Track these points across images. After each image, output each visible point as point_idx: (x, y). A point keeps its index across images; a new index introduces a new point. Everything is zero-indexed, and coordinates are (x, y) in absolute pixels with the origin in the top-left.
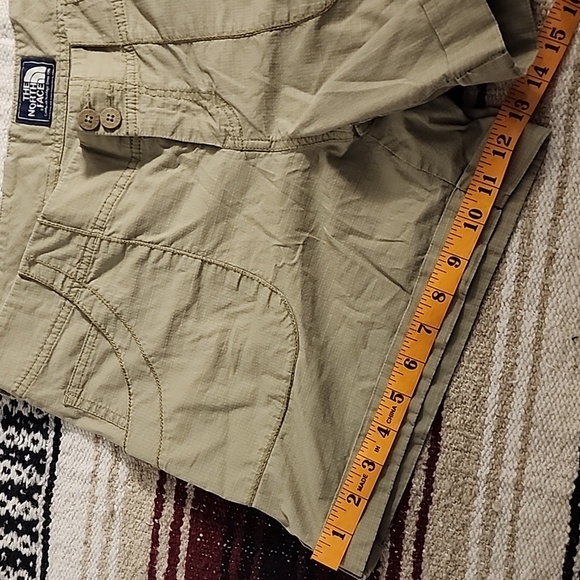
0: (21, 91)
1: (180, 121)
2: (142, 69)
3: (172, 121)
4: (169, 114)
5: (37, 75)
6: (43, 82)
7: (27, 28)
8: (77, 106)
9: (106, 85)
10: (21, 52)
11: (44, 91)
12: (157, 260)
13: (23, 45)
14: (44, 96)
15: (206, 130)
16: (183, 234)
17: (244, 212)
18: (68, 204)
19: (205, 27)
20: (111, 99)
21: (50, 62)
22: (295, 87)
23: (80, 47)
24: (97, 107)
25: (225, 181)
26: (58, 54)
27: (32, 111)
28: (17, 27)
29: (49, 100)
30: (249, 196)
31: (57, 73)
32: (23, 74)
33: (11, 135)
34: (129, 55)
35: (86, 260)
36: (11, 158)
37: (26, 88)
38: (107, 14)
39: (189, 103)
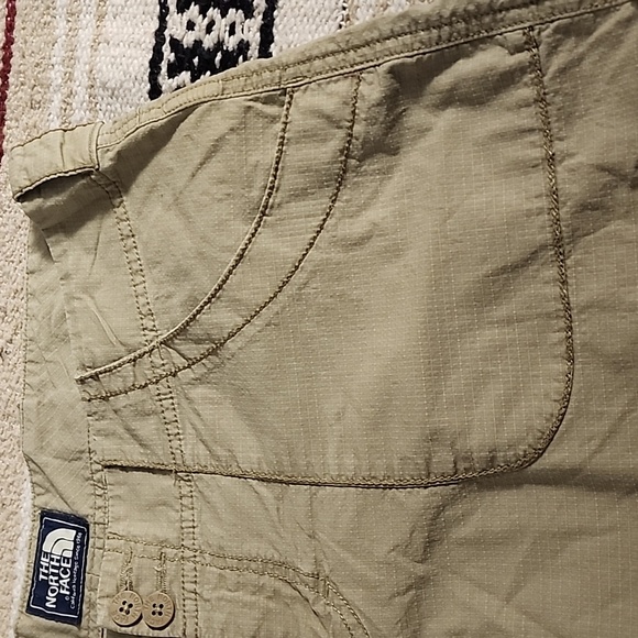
0: (38, 565)
5: (62, 542)
6: (69, 555)
10: (41, 501)
11: (71, 569)
13: (43, 491)
14: (72, 577)
19: (309, 464)
21: (80, 524)
26: (91, 512)
27: (51, 599)
29: (78, 584)
31: (91, 541)
32: (42, 538)
34: (185, 488)
37: (44, 561)
39: (279, 584)
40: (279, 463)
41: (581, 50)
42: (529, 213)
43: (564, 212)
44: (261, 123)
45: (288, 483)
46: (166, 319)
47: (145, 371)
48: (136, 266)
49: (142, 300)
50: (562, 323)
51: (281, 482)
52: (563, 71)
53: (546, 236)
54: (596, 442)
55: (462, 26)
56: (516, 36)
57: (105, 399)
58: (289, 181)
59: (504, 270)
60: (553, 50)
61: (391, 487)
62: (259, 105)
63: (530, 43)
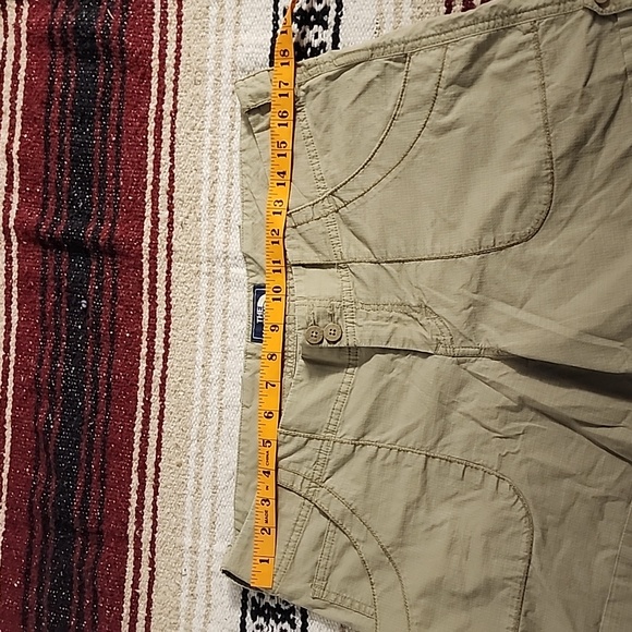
0: (255, 315)
1: (393, 332)
2: (356, 285)
3: (385, 332)
4: (383, 326)
7: (259, 261)
8: (304, 325)
9: (326, 303)
10: (253, 280)
12: (385, 458)
13: (254, 274)
15: (417, 338)
16: (407, 432)
17: (460, 409)
18: (302, 413)
19: (416, 250)
20: (332, 316)
22: (502, 301)
23: (299, 265)
24: (320, 323)
25: (441, 383)
28: (248, 260)
30: (462, 395)
32: (256, 300)
33: (247, 353)
34: (344, 272)
35: (321, 461)
36: (248, 374)
37: (259, 312)
38: (322, 237)
39: (400, 315)
40: (400, 251)
41: (558, 32)
42: (533, 112)
43: (549, 111)
44: (392, 72)
45: (403, 262)
46: (331, 181)
47: (319, 210)
48: (313, 154)
49: (317, 172)
50: (549, 166)
51: (400, 261)
52: (549, 42)
53: (541, 123)
54: (564, 222)
55: (500, 20)
56: (527, 26)
57: (295, 227)
58: (409, 101)
59: (521, 141)
60: (545, 31)
61: (460, 256)
62: (392, 63)
63: (534, 29)
